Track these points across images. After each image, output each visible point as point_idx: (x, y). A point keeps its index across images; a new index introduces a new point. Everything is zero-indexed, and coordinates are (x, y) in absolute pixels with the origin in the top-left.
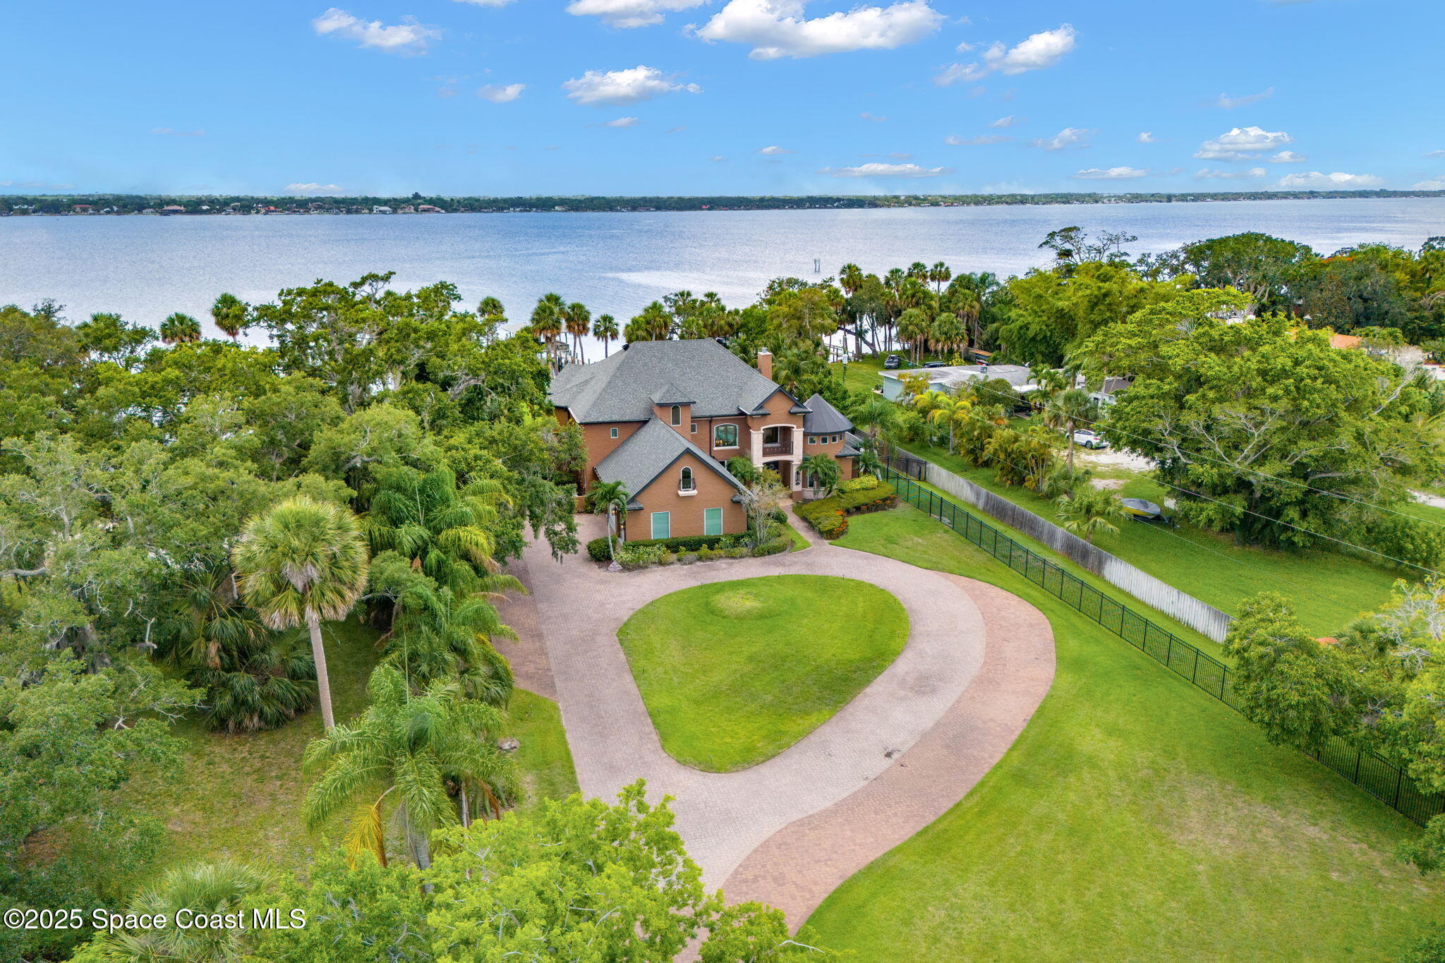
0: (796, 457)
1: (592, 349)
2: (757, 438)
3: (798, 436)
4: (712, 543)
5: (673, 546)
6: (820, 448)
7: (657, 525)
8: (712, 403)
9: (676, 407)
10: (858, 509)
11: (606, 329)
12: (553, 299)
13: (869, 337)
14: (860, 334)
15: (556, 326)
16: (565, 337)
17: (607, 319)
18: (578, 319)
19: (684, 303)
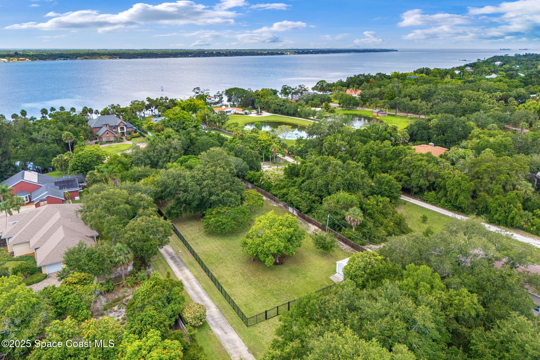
0: (125, 131)
1: (94, 116)
2: (119, 128)
3: (125, 128)
4: (112, 141)
5: (107, 142)
6: (128, 129)
7: (104, 139)
8: (112, 124)
9: (106, 125)
10: (134, 137)
11: (97, 112)
12: (86, 108)
13: (154, 111)
14: (152, 111)
15: (87, 113)
16: (89, 114)
17: (97, 111)
18: (91, 111)
19: (113, 107)
